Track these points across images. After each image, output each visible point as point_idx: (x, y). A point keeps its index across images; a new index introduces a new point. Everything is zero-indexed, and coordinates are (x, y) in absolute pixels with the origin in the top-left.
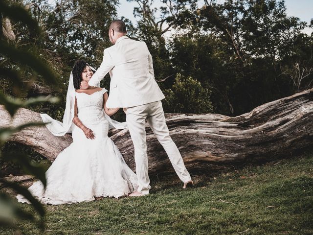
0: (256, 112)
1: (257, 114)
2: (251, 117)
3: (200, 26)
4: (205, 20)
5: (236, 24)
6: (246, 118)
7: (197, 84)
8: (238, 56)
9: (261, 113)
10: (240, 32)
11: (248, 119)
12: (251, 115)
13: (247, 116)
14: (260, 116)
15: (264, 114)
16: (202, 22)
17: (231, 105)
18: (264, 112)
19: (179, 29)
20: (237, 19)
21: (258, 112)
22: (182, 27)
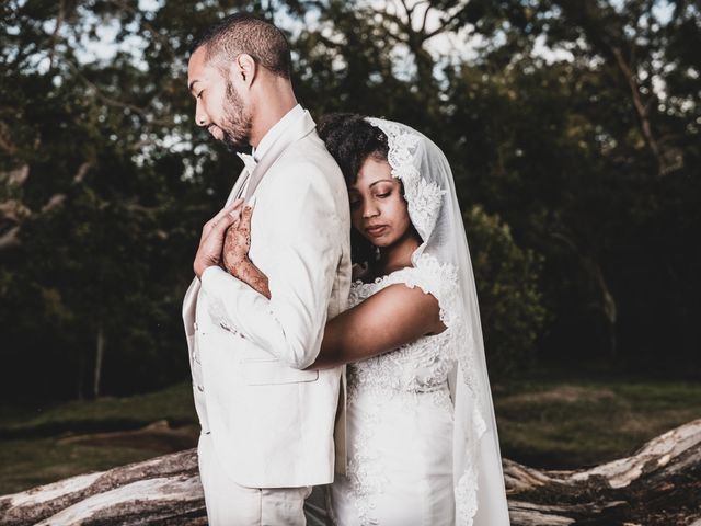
0: (656, 458)
1: (662, 468)
2: (635, 482)
3: (537, 31)
4: (554, 13)
5: (650, 35)
6: (615, 484)
7: (498, 233)
8: (646, 140)
9: (678, 466)
10: (657, 65)
11: (620, 493)
12: (636, 473)
13: (620, 475)
14: (671, 479)
15: (686, 470)
16: (544, 21)
17: (608, 298)
18: (690, 460)
19: (472, 34)
20: (652, 21)
21: (663, 461)
22: (477, 30)
